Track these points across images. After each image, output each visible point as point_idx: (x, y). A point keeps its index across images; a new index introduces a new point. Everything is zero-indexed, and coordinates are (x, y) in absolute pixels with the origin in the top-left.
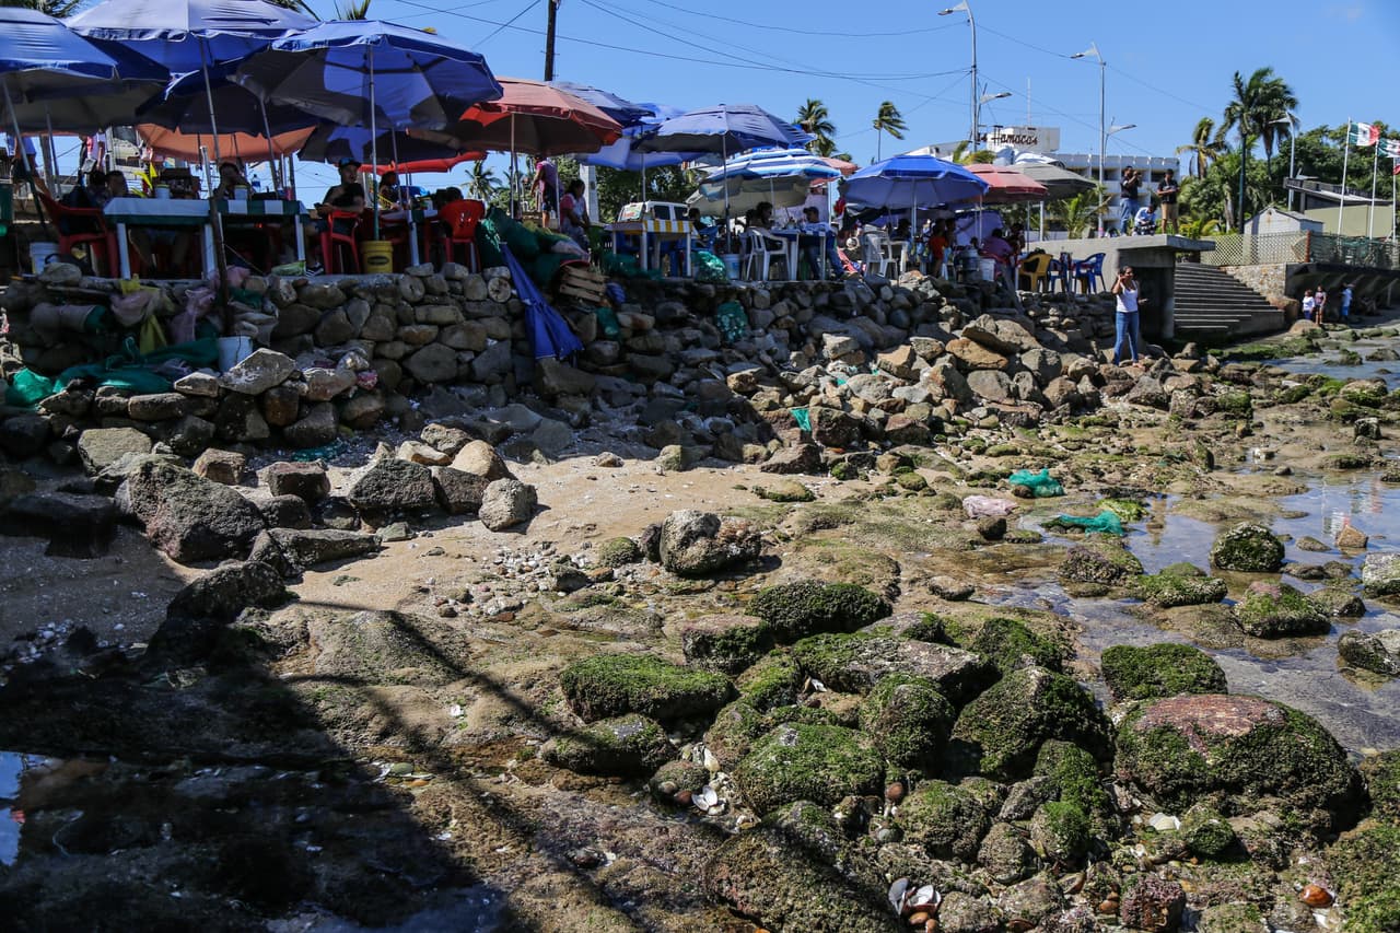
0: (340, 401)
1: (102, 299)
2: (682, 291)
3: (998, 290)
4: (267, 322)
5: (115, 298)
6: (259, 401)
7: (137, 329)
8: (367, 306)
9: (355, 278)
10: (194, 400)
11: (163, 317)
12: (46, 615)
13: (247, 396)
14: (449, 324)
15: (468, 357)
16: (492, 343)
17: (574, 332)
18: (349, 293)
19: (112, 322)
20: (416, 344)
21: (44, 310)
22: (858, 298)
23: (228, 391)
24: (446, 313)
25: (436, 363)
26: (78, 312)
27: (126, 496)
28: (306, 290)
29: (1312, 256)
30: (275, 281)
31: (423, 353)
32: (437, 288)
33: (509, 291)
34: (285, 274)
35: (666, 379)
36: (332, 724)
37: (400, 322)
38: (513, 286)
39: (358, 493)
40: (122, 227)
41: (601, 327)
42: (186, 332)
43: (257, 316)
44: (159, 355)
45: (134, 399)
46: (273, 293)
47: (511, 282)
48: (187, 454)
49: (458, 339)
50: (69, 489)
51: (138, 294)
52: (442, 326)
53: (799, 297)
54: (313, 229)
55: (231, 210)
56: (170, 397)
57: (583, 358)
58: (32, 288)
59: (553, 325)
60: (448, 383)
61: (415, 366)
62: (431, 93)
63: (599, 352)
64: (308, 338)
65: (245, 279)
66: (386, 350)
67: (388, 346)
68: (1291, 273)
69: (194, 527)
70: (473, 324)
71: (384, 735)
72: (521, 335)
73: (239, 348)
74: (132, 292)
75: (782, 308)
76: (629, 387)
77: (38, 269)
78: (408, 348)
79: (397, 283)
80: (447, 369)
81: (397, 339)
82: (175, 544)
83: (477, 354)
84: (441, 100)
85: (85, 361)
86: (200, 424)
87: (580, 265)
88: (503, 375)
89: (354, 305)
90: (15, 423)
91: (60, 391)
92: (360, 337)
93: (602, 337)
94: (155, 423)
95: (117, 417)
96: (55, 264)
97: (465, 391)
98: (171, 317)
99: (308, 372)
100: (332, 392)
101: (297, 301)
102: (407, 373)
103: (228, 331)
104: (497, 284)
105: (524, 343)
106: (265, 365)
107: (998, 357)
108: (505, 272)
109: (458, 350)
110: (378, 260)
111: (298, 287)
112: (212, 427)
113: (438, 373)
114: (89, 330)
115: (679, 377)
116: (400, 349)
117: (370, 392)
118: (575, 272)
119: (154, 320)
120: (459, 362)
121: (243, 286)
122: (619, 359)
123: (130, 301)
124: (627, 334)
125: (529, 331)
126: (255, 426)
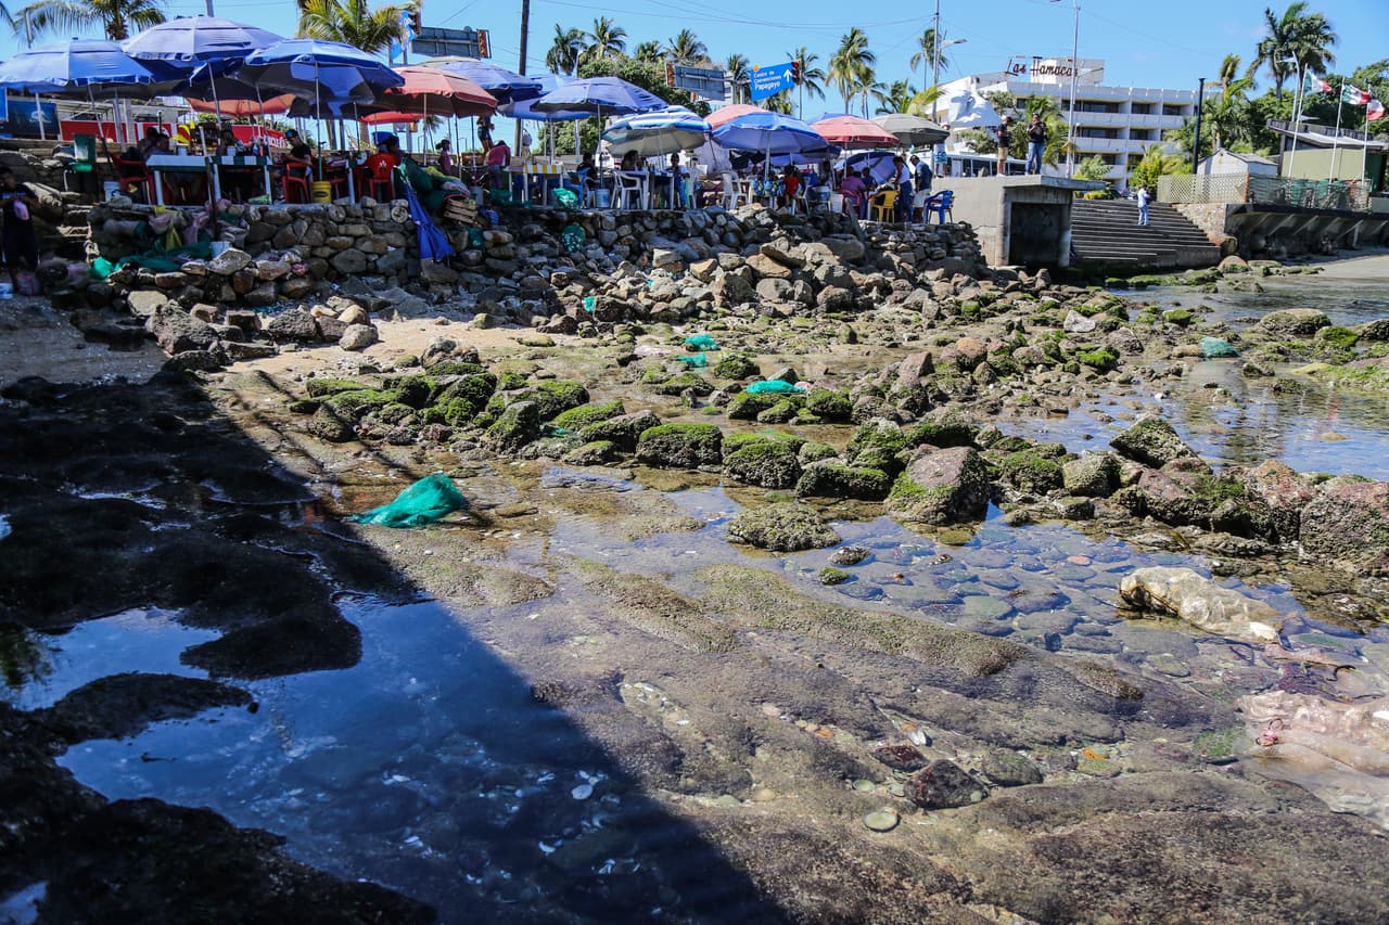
0: (280, 280)
1: (144, 217)
2: (544, 216)
3: (842, 218)
4: (242, 233)
5: (151, 217)
6: (229, 279)
7: (164, 235)
8: (306, 224)
9: (299, 206)
10: (191, 277)
11: (179, 228)
12: (106, 371)
13: (223, 276)
14: (361, 236)
15: (374, 258)
16: (391, 249)
17: (450, 243)
18: (294, 215)
19: (150, 232)
20: (338, 249)
21: (111, 223)
22: (694, 224)
23: (212, 273)
24: (359, 230)
25: (352, 261)
26: (130, 225)
27: (150, 325)
28: (267, 214)
29: (1252, 196)
30: (248, 208)
31: (343, 254)
32: (353, 213)
33: (406, 215)
34: (256, 203)
35: (509, 277)
36: (214, 400)
37: (328, 235)
38: (409, 212)
39: (271, 327)
40: (157, 173)
41: (470, 240)
42: (192, 238)
43: (234, 229)
44: (177, 250)
45: (158, 275)
46: (246, 215)
47: (408, 210)
48: (187, 307)
49: (367, 246)
50: (122, 323)
51: (164, 214)
52: (356, 238)
53: (645, 222)
54: (277, 173)
55: (224, 163)
56: (178, 274)
57: (456, 261)
58: (104, 210)
59: (434, 238)
60: (360, 274)
61: (337, 262)
62: (362, 80)
63: (467, 257)
64: (268, 243)
65: (229, 206)
66: (318, 252)
67: (319, 250)
68: (1231, 211)
69: (181, 338)
70: (377, 236)
71: (234, 404)
72: (414, 245)
73: (223, 247)
74: (161, 214)
75: (625, 230)
76: (484, 280)
77: (108, 198)
78: (332, 251)
79: (327, 210)
80: (359, 265)
81: (325, 245)
82: (171, 346)
83: (380, 256)
84: (369, 84)
85: (134, 254)
86: (195, 290)
87: (460, 198)
88: (398, 270)
89: (298, 223)
90: (94, 287)
91: (119, 270)
92: (301, 244)
93: (470, 247)
94: (170, 288)
95: (150, 285)
96: (117, 195)
97: (371, 280)
98: (185, 228)
99: (259, 263)
100: (274, 275)
101: (262, 220)
102: (332, 267)
103: (217, 238)
104: (398, 210)
105: (412, 251)
106: (232, 258)
107: (784, 269)
108: (404, 203)
109: (367, 253)
110: (321, 194)
111: (262, 211)
112: (202, 292)
113: (354, 267)
114: (136, 237)
115: (517, 274)
116: (327, 251)
117: (302, 277)
118: (454, 203)
119: (174, 231)
120: (368, 261)
121: (227, 211)
122: (481, 262)
123: (160, 219)
124: (489, 245)
125: (418, 242)
126: (227, 293)
